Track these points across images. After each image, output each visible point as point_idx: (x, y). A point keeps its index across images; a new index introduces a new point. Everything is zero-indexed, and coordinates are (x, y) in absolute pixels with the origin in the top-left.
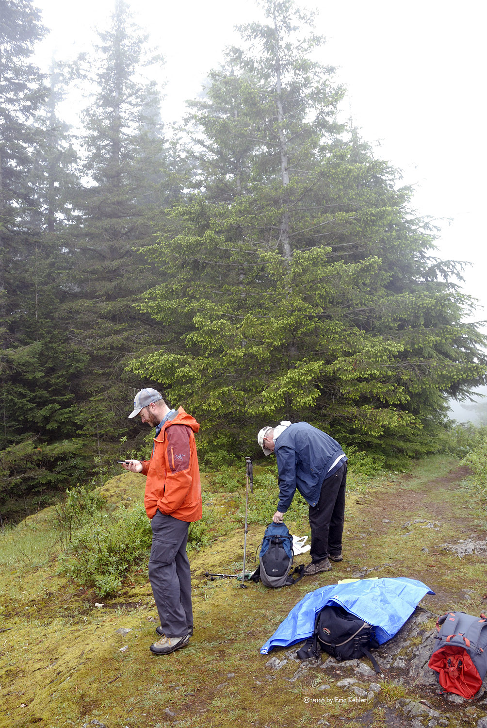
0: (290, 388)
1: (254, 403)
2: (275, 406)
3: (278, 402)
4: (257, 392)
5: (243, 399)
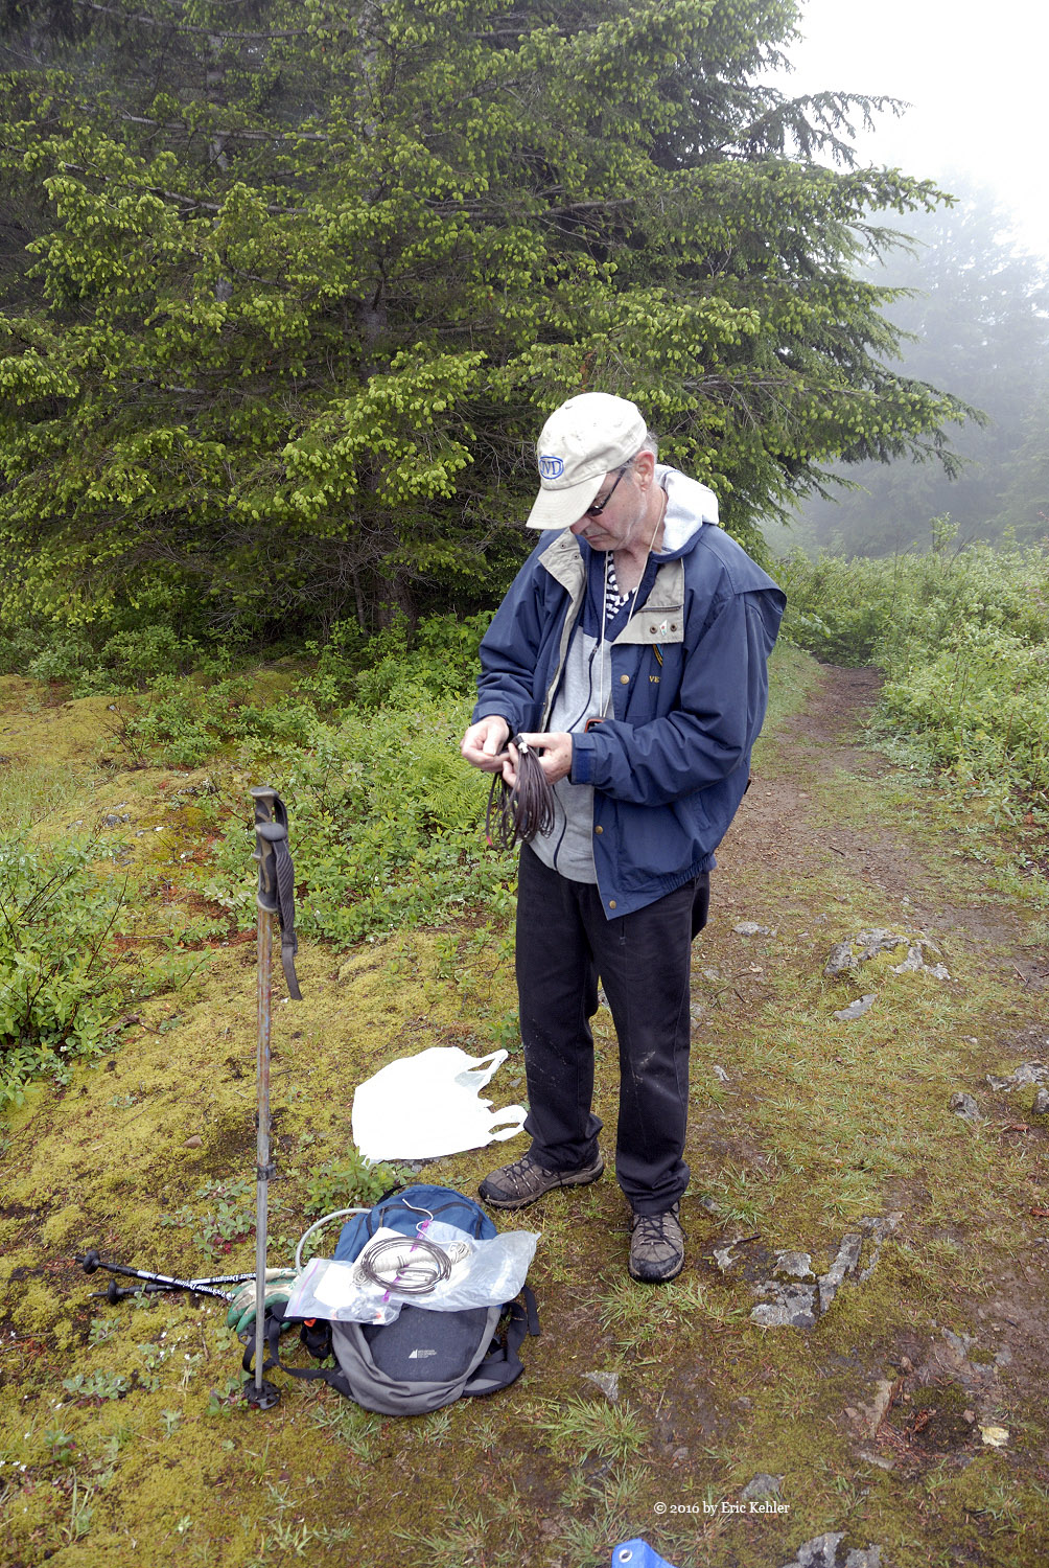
0: (377, 437)
1: (255, 482)
2: (327, 493)
3: (336, 482)
4: (265, 447)
5: (219, 466)
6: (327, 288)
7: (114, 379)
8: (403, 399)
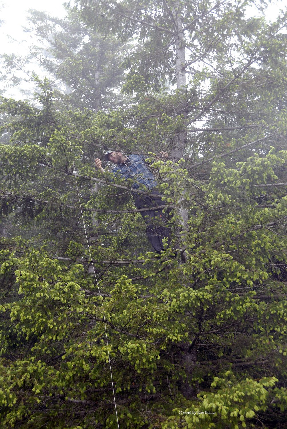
6: (171, 336)
7: (38, 394)
8: (226, 410)
